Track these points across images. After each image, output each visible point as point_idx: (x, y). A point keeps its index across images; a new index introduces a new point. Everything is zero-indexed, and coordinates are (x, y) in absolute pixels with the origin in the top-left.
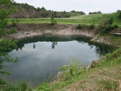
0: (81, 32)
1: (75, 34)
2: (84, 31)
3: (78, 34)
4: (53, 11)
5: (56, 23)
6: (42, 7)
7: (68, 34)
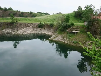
0: (42, 30)
1: (36, 32)
2: (45, 29)
3: (39, 32)
4: (20, 11)
5: (17, 22)
6: (9, 8)
7: (29, 33)
